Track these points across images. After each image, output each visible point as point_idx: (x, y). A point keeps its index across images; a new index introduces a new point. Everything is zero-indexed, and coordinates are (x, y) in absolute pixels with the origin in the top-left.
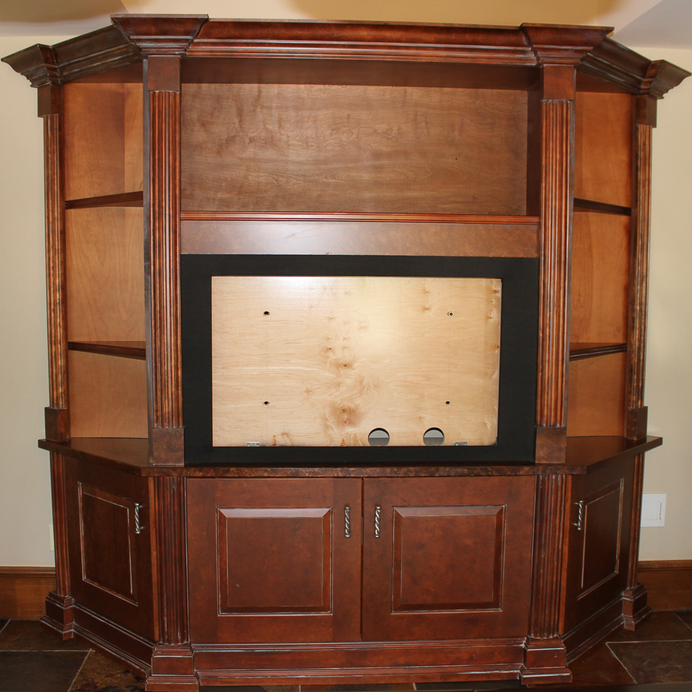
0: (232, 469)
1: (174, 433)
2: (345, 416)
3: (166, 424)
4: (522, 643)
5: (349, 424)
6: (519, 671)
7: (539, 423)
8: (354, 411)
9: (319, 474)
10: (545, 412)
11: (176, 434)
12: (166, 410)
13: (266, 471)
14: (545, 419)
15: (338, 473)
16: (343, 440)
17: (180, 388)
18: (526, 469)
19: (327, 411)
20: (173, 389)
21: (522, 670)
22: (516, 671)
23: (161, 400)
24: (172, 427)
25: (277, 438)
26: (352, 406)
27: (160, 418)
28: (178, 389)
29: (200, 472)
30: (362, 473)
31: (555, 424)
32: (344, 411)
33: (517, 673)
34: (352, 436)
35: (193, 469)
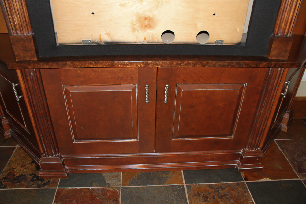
0: (68, 63)
1: (25, 38)
2: (146, 22)
3: (19, 32)
4: (240, 152)
5: (149, 27)
6: (237, 164)
7: (276, 32)
8: (152, 19)
9: (128, 65)
10: (283, 26)
11: (27, 39)
12: (16, 22)
13: (91, 64)
14: (281, 30)
15: (140, 65)
16: (145, 38)
17: (24, 5)
18: (264, 63)
19: (134, 19)
20: (18, 6)
21: (238, 164)
22: (235, 165)
23: (11, 14)
24: (24, 34)
25: (102, 37)
26: (151, 15)
27: (14, 28)
28: (22, 6)
29: (47, 65)
30: (157, 64)
31: (287, 34)
32: (145, 18)
33: (236, 165)
34: (151, 35)
35: (42, 64)
